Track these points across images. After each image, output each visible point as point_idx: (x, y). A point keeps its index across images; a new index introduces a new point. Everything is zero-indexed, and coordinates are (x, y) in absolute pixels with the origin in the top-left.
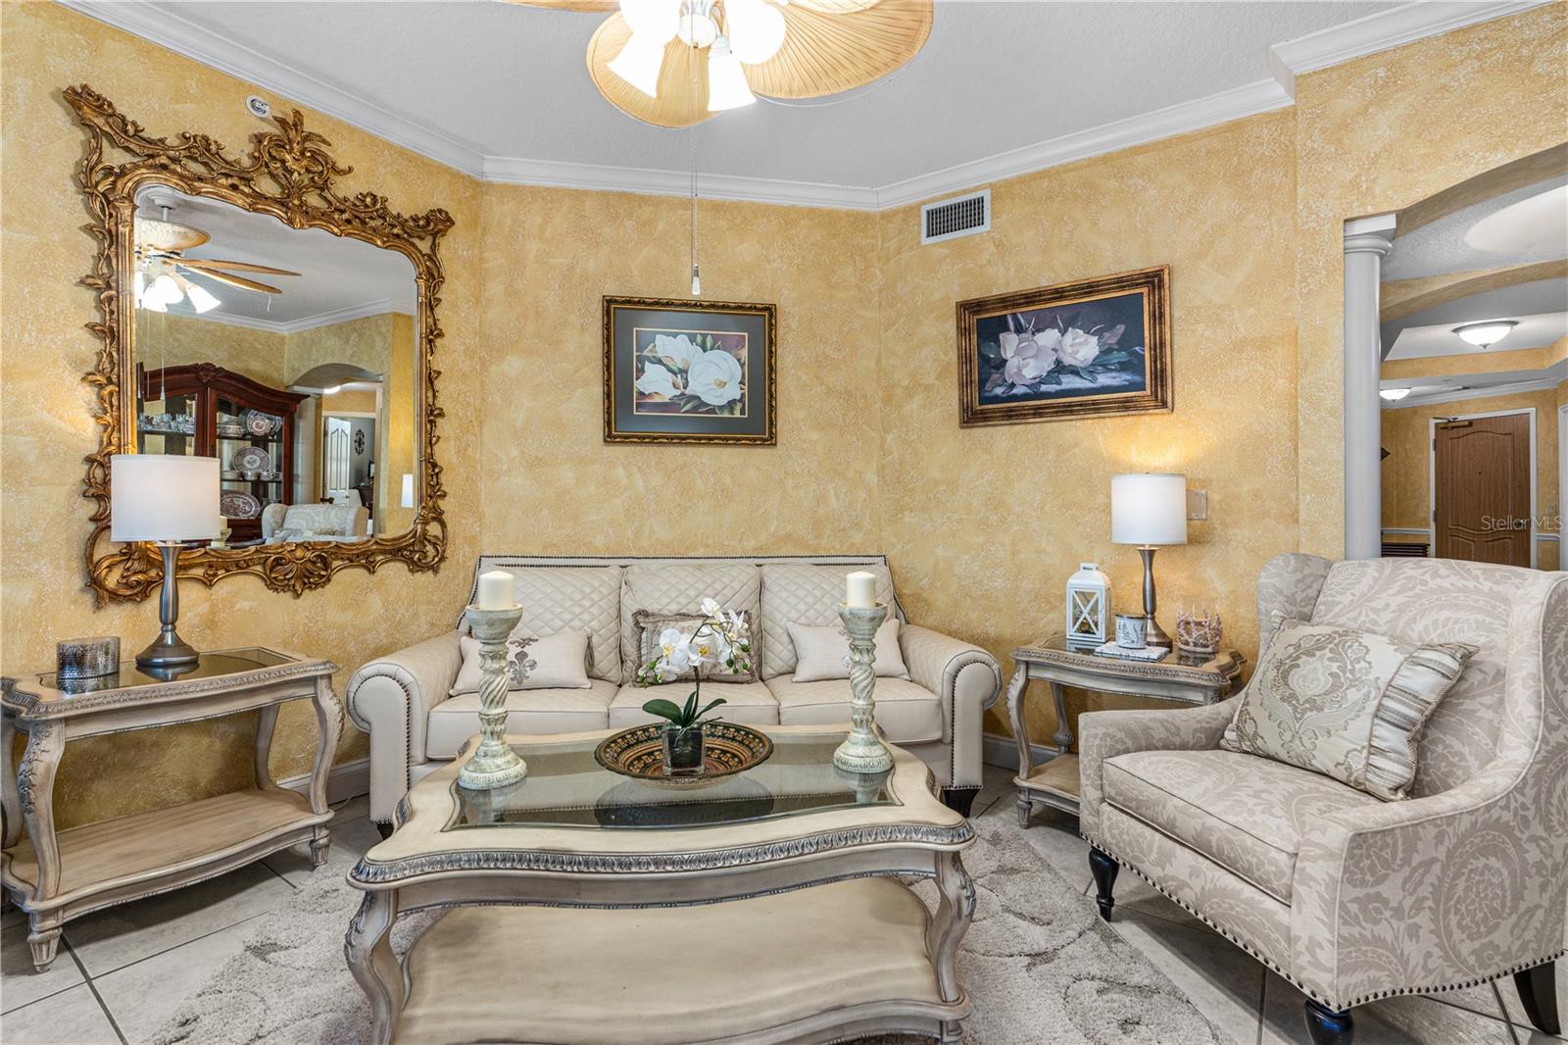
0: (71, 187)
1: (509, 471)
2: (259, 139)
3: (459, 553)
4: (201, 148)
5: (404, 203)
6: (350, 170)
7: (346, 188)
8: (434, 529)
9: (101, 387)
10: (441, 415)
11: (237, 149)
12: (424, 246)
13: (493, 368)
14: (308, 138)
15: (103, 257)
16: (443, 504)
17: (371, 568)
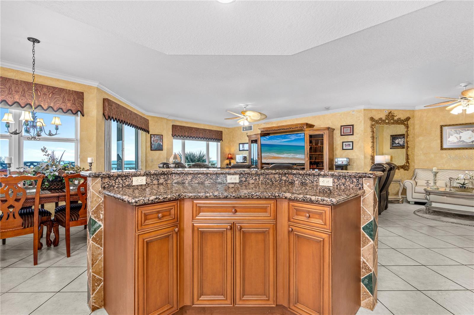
0: (370, 127)
1: (420, 155)
2: (386, 116)
3: (411, 168)
4: (381, 119)
5: (403, 117)
6: (396, 116)
7: (396, 118)
8: (408, 164)
9: (372, 148)
10: (409, 147)
11: (384, 118)
12: (406, 123)
13: (417, 139)
14: (392, 113)
15: (372, 134)
16: (409, 161)
17: (399, 170)
